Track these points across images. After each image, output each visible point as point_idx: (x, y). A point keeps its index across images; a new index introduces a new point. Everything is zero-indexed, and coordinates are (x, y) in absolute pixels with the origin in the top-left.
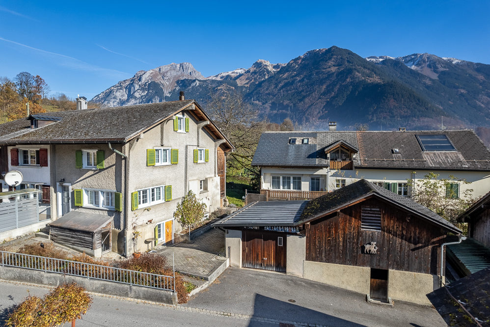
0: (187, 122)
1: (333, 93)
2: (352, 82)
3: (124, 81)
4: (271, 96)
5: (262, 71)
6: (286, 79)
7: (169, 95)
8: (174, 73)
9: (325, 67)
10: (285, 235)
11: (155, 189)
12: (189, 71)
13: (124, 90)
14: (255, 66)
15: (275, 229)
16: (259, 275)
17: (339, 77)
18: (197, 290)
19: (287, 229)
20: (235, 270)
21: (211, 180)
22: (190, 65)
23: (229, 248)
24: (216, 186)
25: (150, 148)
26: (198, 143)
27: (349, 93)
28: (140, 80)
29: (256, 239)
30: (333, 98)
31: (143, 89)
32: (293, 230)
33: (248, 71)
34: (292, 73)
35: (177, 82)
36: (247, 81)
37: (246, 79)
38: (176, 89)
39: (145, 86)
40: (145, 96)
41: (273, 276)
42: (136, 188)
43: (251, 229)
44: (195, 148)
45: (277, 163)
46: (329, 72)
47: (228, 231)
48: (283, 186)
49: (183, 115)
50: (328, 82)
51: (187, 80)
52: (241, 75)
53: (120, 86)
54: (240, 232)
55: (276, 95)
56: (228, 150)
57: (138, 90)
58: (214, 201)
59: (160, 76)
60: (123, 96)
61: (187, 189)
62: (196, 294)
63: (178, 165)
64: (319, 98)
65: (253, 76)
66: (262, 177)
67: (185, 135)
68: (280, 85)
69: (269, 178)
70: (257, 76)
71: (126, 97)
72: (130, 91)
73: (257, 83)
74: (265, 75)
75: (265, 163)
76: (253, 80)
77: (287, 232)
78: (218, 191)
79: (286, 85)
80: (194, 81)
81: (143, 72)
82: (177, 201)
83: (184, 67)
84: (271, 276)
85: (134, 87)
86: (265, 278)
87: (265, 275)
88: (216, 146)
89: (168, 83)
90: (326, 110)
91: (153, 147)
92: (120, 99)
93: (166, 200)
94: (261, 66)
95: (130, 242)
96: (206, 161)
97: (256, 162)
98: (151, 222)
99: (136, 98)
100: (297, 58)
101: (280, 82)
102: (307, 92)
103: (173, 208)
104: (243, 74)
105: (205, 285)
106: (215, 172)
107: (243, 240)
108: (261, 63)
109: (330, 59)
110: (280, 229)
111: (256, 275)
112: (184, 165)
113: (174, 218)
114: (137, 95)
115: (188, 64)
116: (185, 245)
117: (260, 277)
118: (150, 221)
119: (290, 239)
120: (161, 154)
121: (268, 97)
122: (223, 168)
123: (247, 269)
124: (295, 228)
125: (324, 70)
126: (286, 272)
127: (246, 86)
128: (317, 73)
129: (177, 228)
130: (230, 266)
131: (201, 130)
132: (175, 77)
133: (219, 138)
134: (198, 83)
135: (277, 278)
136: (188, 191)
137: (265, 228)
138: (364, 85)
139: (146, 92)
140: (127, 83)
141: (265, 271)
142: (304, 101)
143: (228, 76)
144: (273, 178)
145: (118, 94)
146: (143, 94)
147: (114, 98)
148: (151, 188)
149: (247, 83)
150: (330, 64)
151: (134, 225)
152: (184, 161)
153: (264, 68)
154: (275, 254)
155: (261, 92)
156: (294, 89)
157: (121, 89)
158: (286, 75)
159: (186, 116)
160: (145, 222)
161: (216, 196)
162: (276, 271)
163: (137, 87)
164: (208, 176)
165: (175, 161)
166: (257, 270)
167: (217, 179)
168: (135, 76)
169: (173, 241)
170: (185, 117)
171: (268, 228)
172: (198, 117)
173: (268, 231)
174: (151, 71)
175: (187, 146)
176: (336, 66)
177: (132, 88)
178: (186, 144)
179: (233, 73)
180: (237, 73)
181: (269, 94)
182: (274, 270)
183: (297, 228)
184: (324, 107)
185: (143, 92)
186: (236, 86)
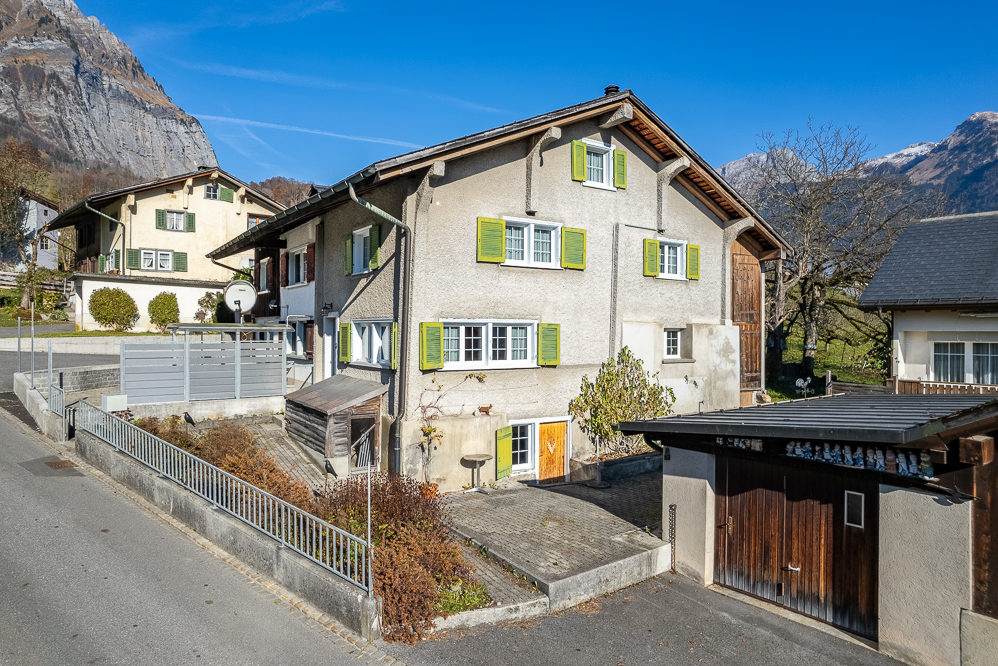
0: (620, 163)
5: (984, 141)
10: (871, 482)
11: (509, 329)
14: (961, 133)
15: (827, 456)
16: (761, 623)
18: (488, 615)
19: (878, 460)
20: (683, 588)
21: (705, 331)
23: (672, 508)
24: (726, 351)
25: (490, 213)
26: (659, 223)
29: (760, 491)
32: (905, 467)
33: (942, 147)
36: (938, 171)
37: (936, 167)
41: (816, 641)
42: (441, 315)
43: (738, 449)
44: (650, 235)
45: (946, 296)
47: (667, 450)
48: (978, 375)
49: (607, 142)
52: (919, 159)
54: (707, 461)
56: (771, 256)
58: (714, 393)
61: (617, 343)
62: (482, 626)
63: (586, 274)
65: (956, 156)
66: (897, 344)
67: (610, 195)
69: (924, 348)
70: (969, 155)
73: (968, 172)
74: (993, 149)
75: (902, 297)
76: (955, 168)
77: (878, 473)
78: (729, 367)
82: (585, 372)
84: (807, 637)
86: (776, 638)
87: (784, 632)
88: (726, 239)
91: (500, 215)
93: (542, 363)
94: (981, 129)
95: (410, 451)
96: (692, 278)
97: (873, 298)
98: (487, 413)
103: (570, 388)
104: (925, 157)
105: (530, 608)
106: (723, 313)
107: (719, 490)
108: (981, 122)
110: (848, 456)
111: (749, 620)
112: (609, 276)
113: (570, 418)
116: (585, 491)
117: (762, 631)
118: (485, 411)
119: (894, 502)
120: (529, 235)
122: (754, 304)
123: (727, 592)
124: (913, 458)
126: (876, 640)
127: (935, 182)
129: (579, 445)
130: (673, 571)
131: (667, 189)
133: (734, 216)
135: (830, 655)
136: (618, 350)
137: (789, 447)
141: (792, 616)
143: (885, 166)
144: (937, 347)
148: (491, 322)
149: (938, 177)
151: (431, 412)
152: (610, 267)
153: (992, 132)
154: (830, 555)
155: (980, 193)
159: (616, 145)
160: (468, 410)
161: (724, 378)
162: (834, 625)
164: (695, 320)
165: (575, 263)
166: (764, 605)
167: (731, 333)
169: (567, 480)
170: (613, 147)
171: (799, 451)
172: (657, 151)
173: (798, 461)
175: (617, 227)
178: (614, 222)
179: (897, 156)
180: (908, 155)
182: (830, 619)
183: (925, 458)
186: (907, 185)
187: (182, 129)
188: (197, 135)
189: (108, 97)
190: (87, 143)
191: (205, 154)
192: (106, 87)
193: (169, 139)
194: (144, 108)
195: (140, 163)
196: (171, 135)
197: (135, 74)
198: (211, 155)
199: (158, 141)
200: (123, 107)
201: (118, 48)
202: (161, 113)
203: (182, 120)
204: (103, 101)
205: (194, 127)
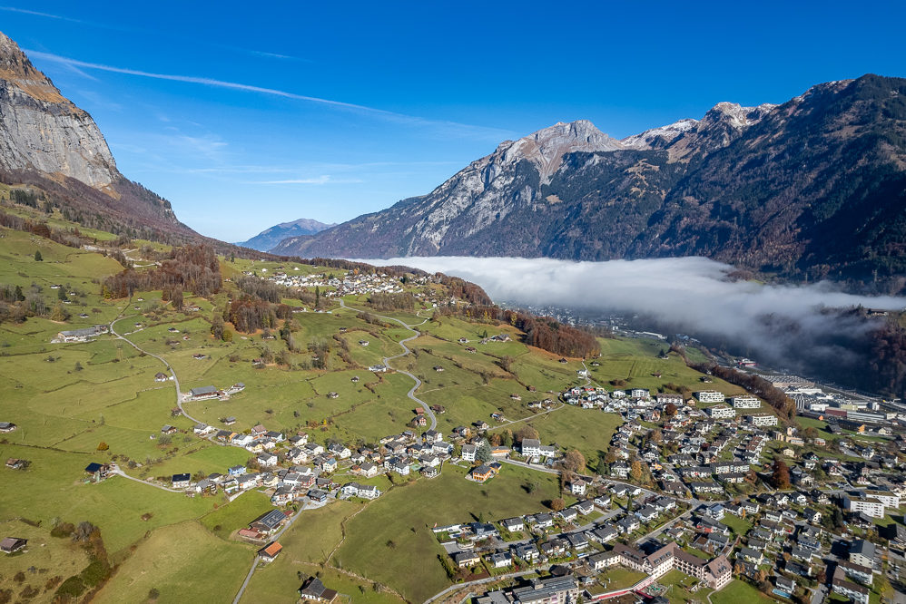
1: (823, 191)
2: (867, 166)
3: (480, 160)
4: (719, 188)
5: (719, 130)
6: (754, 151)
7: (548, 183)
8: (560, 141)
9: (830, 129)
12: (587, 135)
13: (480, 175)
14: (708, 119)
17: (847, 155)
22: (589, 123)
27: (852, 192)
28: (503, 158)
30: (820, 201)
31: (507, 174)
33: (694, 130)
34: (768, 138)
35: (565, 157)
37: (686, 147)
38: (560, 170)
39: (511, 169)
40: (510, 185)
46: (835, 140)
50: (823, 166)
51: (580, 153)
52: (682, 135)
53: (472, 171)
55: (727, 185)
57: (500, 175)
59: (536, 149)
60: (477, 185)
64: (796, 200)
65: (700, 140)
68: (740, 164)
70: (708, 140)
71: (481, 188)
72: (487, 178)
73: (704, 155)
74: (722, 138)
76: (698, 150)
79: (751, 164)
80: (591, 155)
81: (509, 144)
83: (578, 129)
85: (495, 171)
89: (548, 160)
90: (798, 227)
92: (472, 191)
94: (718, 119)
99: (495, 190)
100: (787, 104)
101: (740, 159)
102: (779, 184)
104: (686, 134)
108: (720, 112)
109: (847, 108)
114: (497, 184)
115: (584, 122)
121: (712, 189)
125: (826, 135)
128: (812, 143)
132: (562, 147)
134: (597, 159)
138: (886, 176)
139: (513, 179)
140: (485, 164)
142: (764, 206)
143: (659, 138)
145: (470, 184)
146: (507, 183)
147: (464, 190)
149: (686, 157)
150: (843, 120)
153: (724, 124)
155: (703, 178)
156: (761, 175)
157: (474, 174)
158: (757, 141)
163: (498, 170)
168: (496, 151)
174: (522, 141)
176: (856, 124)
177: (492, 171)
180: (676, 130)
181: (715, 183)
184: (798, 220)
185: (507, 179)
186: (663, 162)
187: (76, 123)
188: (90, 128)
189: (14, 104)
190: (9, 154)
191: (98, 144)
192: (11, 95)
193: (67, 134)
194: (44, 110)
195: (46, 160)
196: (68, 130)
197: (26, 71)
198: (103, 143)
199: (57, 136)
200: (27, 113)
201: (7, 46)
202: (57, 110)
203: (75, 115)
204: (11, 109)
205: (87, 121)
